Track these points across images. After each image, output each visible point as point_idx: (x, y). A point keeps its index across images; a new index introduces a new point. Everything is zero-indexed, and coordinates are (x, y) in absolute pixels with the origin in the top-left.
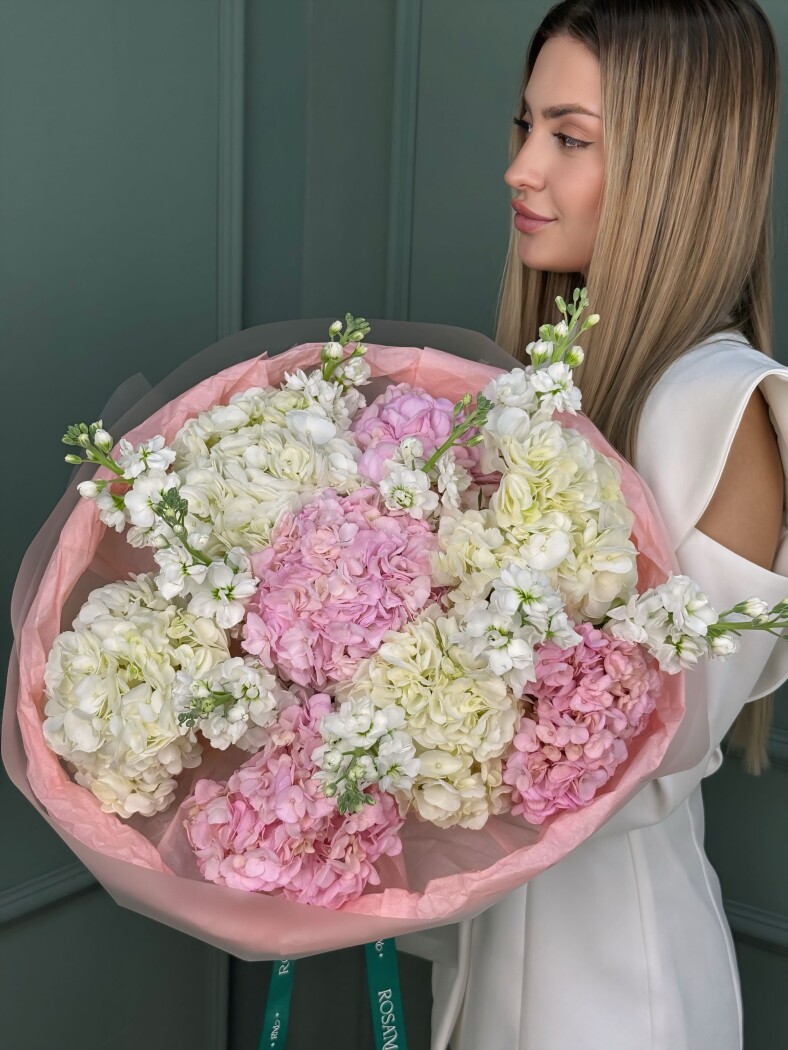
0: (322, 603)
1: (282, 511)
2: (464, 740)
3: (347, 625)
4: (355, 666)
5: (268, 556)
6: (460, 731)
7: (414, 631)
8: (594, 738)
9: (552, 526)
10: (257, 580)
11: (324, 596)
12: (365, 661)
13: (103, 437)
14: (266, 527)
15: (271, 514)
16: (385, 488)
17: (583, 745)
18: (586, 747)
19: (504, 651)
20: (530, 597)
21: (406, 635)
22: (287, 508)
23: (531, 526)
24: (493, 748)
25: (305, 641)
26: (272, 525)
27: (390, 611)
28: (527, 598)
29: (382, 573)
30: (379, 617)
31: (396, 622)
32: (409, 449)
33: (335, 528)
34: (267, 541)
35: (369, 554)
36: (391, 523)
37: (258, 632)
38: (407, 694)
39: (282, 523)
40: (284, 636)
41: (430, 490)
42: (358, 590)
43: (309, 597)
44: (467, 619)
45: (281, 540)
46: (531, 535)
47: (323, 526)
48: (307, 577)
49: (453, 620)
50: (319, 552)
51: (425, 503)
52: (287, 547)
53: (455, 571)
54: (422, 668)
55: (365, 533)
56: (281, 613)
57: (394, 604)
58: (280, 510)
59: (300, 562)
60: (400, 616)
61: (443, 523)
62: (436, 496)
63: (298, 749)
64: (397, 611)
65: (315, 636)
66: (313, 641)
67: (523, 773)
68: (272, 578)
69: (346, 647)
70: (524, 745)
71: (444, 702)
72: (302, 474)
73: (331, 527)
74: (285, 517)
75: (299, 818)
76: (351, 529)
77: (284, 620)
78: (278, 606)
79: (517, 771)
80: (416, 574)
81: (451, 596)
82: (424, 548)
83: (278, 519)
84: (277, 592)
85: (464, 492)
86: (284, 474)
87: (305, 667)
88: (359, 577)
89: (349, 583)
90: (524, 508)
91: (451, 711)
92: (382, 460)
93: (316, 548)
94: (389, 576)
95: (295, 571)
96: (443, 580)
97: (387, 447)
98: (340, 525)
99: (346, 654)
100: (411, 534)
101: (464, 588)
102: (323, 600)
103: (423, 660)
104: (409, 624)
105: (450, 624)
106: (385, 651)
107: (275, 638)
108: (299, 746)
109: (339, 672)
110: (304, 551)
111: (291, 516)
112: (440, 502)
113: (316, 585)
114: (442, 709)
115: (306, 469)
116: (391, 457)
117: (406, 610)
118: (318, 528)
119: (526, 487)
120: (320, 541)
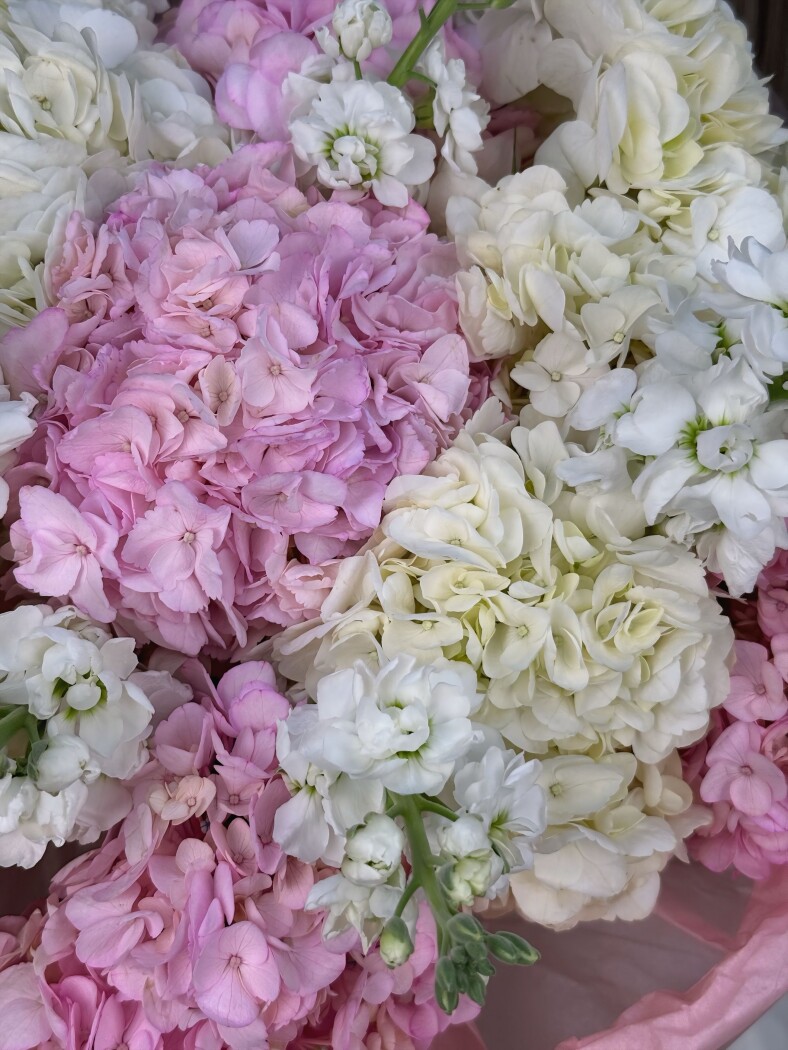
0: (223, 430)
1: (60, 214)
2: (623, 719)
3: (298, 480)
4: (325, 582)
5: (52, 331)
7: (471, 472)
9: (729, 178)
10: (30, 401)
11: (231, 410)
12: (350, 564)
14: (24, 266)
15: (30, 230)
16: (308, 141)
19: (739, 478)
21: (451, 480)
22: (70, 206)
23: (685, 182)
24: (685, 726)
25: (189, 539)
26: (36, 261)
27: (390, 429)
29: (359, 336)
30: (372, 451)
31: (414, 453)
32: (360, 24)
33: (220, 234)
34: (32, 302)
35: (325, 288)
36: (347, 217)
37: (59, 534)
38: (478, 630)
39: (67, 246)
40: (132, 535)
41: (414, 131)
42: (313, 385)
43: (187, 418)
44: (586, 420)
45: (77, 288)
46: (686, 203)
47: (187, 233)
48: (171, 370)
49: (550, 427)
50: (192, 301)
51: (411, 165)
52: (88, 308)
53: (531, 307)
54: (505, 555)
55: (299, 240)
56: (113, 476)
57: (398, 411)
58: (53, 216)
59: (139, 336)
60: (421, 437)
61: (456, 212)
62: (427, 146)
63: (221, 818)
64: (407, 429)
65: (220, 521)
66: (216, 533)
67: (747, 770)
68: (72, 389)
69: (292, 537)
70: (748, 707)
71: (579, 632)
72: (88, 127)
73: (206, 233)
74: (71, 231)
75: (261, 1005)
76: (260, 233)
77: (126, 495)
78: (100, 461)
79: (734, 769)
80: (429, 334)
81: (520, 376)
82: (429, 273)
83: (52, 240)
84: (92, 425)
85: (483, 135)
86: (40, 127)
87: (199, 605)
88: (305, 351)
89: (287, 367)
90: (668, 138)
91: (598, 648)
92: (275, 79)
93: (177, 291)
94: (372, 345)
95: (132, 359)
96: (495, 340)
97: (280, 51)
98: (228, 227)
99: (295, 555)
100: (395, 242)
101: (548, 353)
102: (228, 423)
103: (508, 534)
104: (449, 455)
105: (542, 439)
106: (403, 528)
107: (112, 540)
108: (225, 809)
109: (284, 605)
110: (147, 308)
111: (88, 226)
112: (438, 160)
113: (203, 382)
114: (579, 649)
115: (96, 114)
116: (297, 70)
117: (429, 421)
118: (174, 238)
119: (670, 82)
120: (188, 271)
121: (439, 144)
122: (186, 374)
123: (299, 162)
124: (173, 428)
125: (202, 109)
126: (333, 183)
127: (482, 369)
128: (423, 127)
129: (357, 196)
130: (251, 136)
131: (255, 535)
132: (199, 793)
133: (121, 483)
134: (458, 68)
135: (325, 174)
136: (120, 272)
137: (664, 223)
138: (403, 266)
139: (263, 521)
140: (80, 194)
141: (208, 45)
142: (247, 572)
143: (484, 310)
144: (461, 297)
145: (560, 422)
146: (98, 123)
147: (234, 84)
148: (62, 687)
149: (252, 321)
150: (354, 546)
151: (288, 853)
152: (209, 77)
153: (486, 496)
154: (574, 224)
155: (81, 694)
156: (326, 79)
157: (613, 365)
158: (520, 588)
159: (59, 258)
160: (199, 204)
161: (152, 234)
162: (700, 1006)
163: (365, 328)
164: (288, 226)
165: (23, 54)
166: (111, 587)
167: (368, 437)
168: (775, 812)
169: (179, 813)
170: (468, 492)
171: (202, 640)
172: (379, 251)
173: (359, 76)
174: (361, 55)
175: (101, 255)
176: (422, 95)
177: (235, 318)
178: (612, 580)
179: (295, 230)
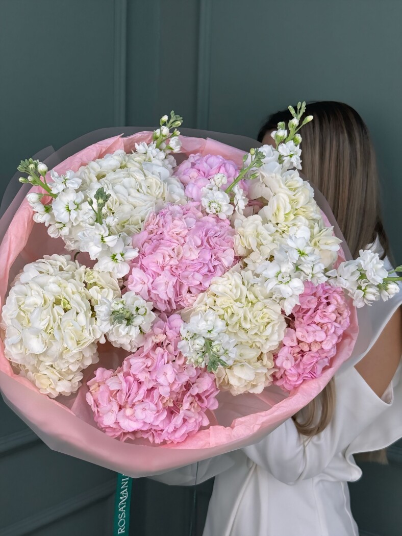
0: (178, 261)
1: (149, 211)
2: (258, 339)
3: (192, 274)
4: (195, 298)
5: (144, 235)
6: (256, 334)
7: (230, 277)
8: (329, 338)
9: (299, 223)
10: (137, 249)
11: (180, 256)
12: (202, 294)
13: (42, 167)
14: (140, 221)
15: (142, 214)
17: (321, 342)
18: (323, 343)
19: (287, 285)
20: (303, 254)
21: (226, 279)
22: (151, 210)
23: (289, 223)
24: (273, 344)
25: (167, 284)
26: (142, 221)
27: (214, 267)
28: (302, 254)
29: (210, 246)
30: (209, 271)
31: (219, 272)
32: (220, 179)
33: (183, 220)
34: (140, 229)
35: (204, 234)
36: (211, 219)
37: (140, 279)
38: (227, 312)
39: (150, 218)
40: (155, 280)
41: (230, 203)
42: (199, 254)
43: (171, 257)
44: (258, 272)
45: (151, 227)
46: (289, 228)
47: (176, 218)
48: (169, 246)
49: (250, 272)
50: (175, 233)
51: (228, 210)
52: (152, 232)
53: (250, 245)
54: (236, 297)
55: (200, 223)
56: (153, 268)
57: (216, 263)
58: (148, 212)
59: (163, 239)
60: (221, 269)
61: (236, 223)
62: (232, 207)
63: (166, 344)
64: (218, 267)
65: (174, 280)
66: (173, 283)
67: (287, 359)
68: (147, 248)
69: (189, 287)
70: (288, 343)
71: (249, 316)
72: (157, 193)
73: (180, 219)
74: (151, 215)
75: (170, 384)
76: (192, 220)
77: (155, 272)
78: (150, 264)
79: (284, 358)
80: (226, 248)
81: (245, 260)
82: (228, 235)
83: (147, 217)
84: (150, 256)
85: (246, 206)
86: (147, 193)
87: (166, 299)
88: (198, 247)
89: (194, 250)
90: (286, 213)
91: (254, 321)
92: (200, 188)
93: (173, 230)
94: (212, 248)
95: (160, 243)
96: (241, 252)
97: (202, 181)
98: (185, 219)
99: (189, 292)
100: (222, 227)
101: (252, 256)
102: (179, 259)
103: (237, 292)
104: (227, 273)
105: (248, 274)
106: (213, 288)
107: (151, 280)
108: (167, 342)
109: (185, 302)
110: (165, 233)
111: (155, 214)
112: (234, 210)
113: (175, 250)
114: (249, 320)
115: (160, 191)
116: (205, 187)
117: (223, 266)
118: (173, 219)
119: (288, 200)
120: (176, 226)
121: (235, 207)
122: (173, 247)
123: (202, 206)
124: (168, 258)
125: (182, 191)
126: (209, 212)
127: (238, 258)
128: (232, 203)
129: (214, 216)
130: (192, 200)
131: (181, 285)
132: (162, 338)
133: (154, 269)
134: (241, 191)
135: (208, 210)
136: (161, 225)
137: (283, 232)
138: (222, 233)
139: (184, 281)
140: (154, 207)
141: (185, 178)
142: (178, 294)
143: (239, 244)
144: (234, 241)
145: (253, 271)
146: (159, 193)
147: (190, 188)
148: (137, 309)
149: (187, 239)
150: (203, 291)
151: (180, 350)
152: (185, 185)
153: (233, 283)
154: (261, 229)
155: (141, 311)
156: (211, 189)
157: (266, 259)
158: (238, 304)
159: (148, 221)
160: (179, 213)
161: (169, 218)
162: (268, 412)
163: (212, 244)
164: (198, 220)
165: (145, 176)
166: (149, 291)
167: (209, 268)
168: (292, 369)
169: (158, 341)
170: (229, 282)
171: (166, 308)
172: (217, 228)
173: (219, 190)
174: (220, 186)
175: (157, 221)
176: (232, 196)
177: (184, 238)
178: (259, 306)
179: (199, 221)
